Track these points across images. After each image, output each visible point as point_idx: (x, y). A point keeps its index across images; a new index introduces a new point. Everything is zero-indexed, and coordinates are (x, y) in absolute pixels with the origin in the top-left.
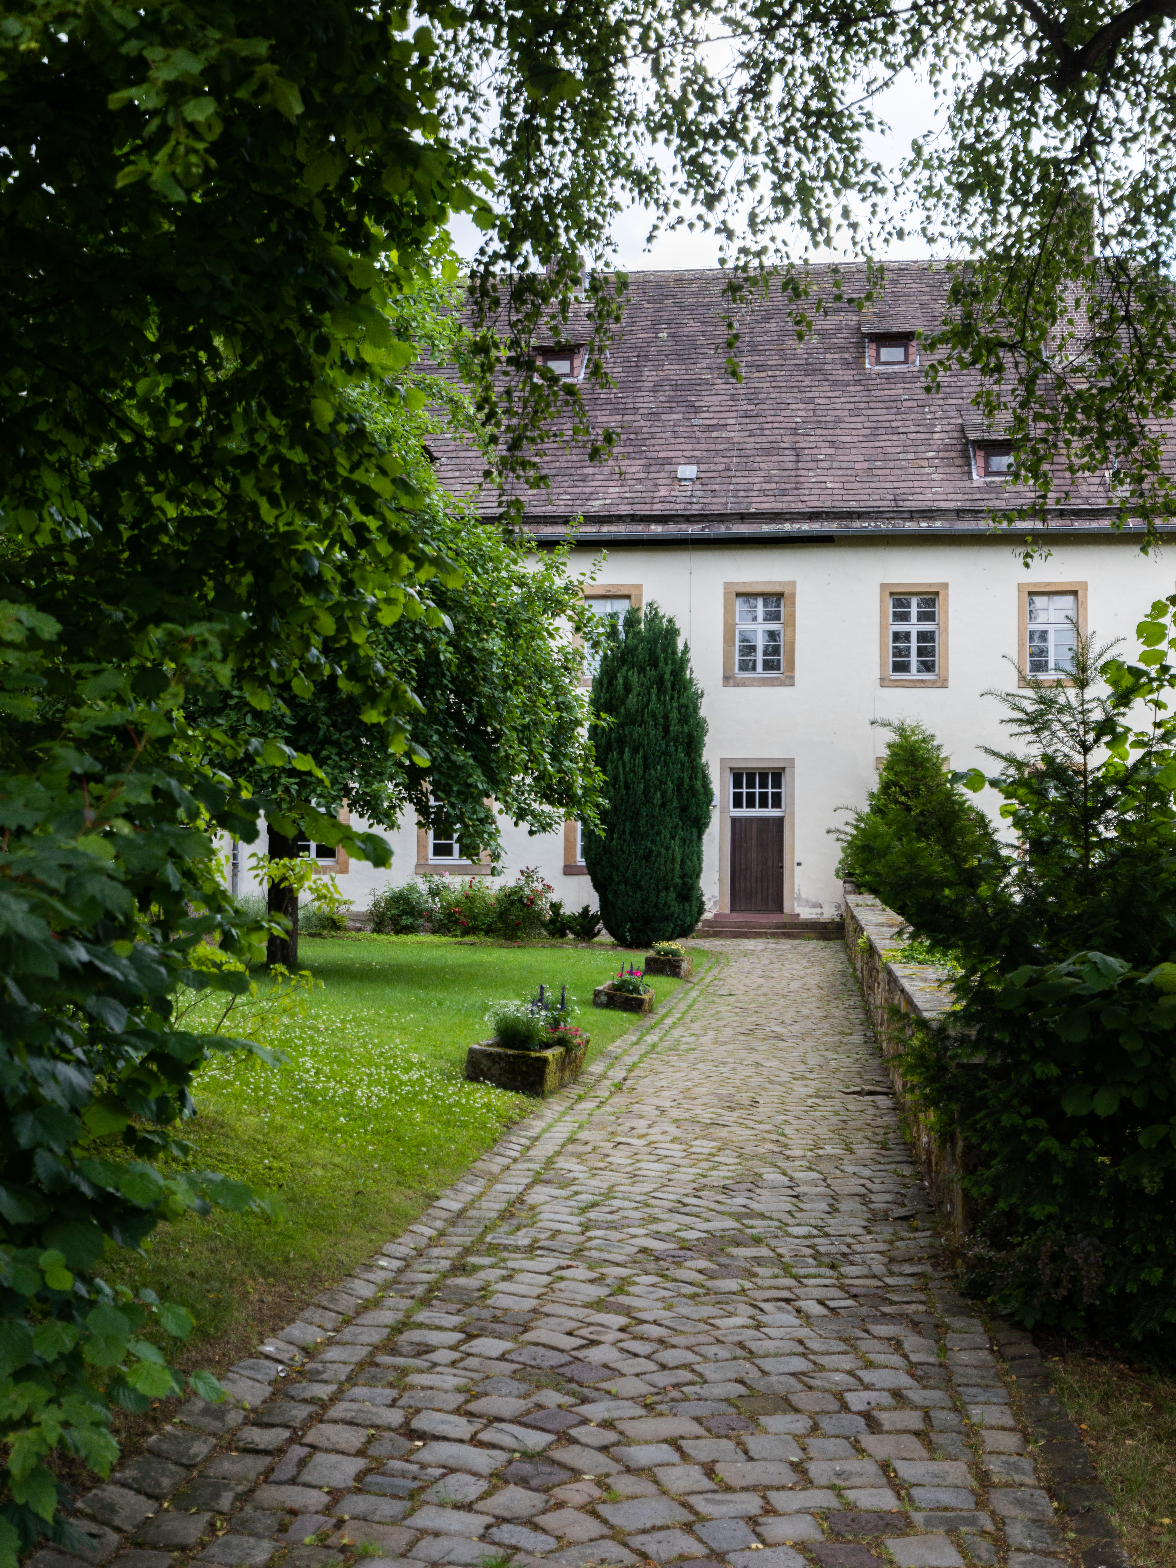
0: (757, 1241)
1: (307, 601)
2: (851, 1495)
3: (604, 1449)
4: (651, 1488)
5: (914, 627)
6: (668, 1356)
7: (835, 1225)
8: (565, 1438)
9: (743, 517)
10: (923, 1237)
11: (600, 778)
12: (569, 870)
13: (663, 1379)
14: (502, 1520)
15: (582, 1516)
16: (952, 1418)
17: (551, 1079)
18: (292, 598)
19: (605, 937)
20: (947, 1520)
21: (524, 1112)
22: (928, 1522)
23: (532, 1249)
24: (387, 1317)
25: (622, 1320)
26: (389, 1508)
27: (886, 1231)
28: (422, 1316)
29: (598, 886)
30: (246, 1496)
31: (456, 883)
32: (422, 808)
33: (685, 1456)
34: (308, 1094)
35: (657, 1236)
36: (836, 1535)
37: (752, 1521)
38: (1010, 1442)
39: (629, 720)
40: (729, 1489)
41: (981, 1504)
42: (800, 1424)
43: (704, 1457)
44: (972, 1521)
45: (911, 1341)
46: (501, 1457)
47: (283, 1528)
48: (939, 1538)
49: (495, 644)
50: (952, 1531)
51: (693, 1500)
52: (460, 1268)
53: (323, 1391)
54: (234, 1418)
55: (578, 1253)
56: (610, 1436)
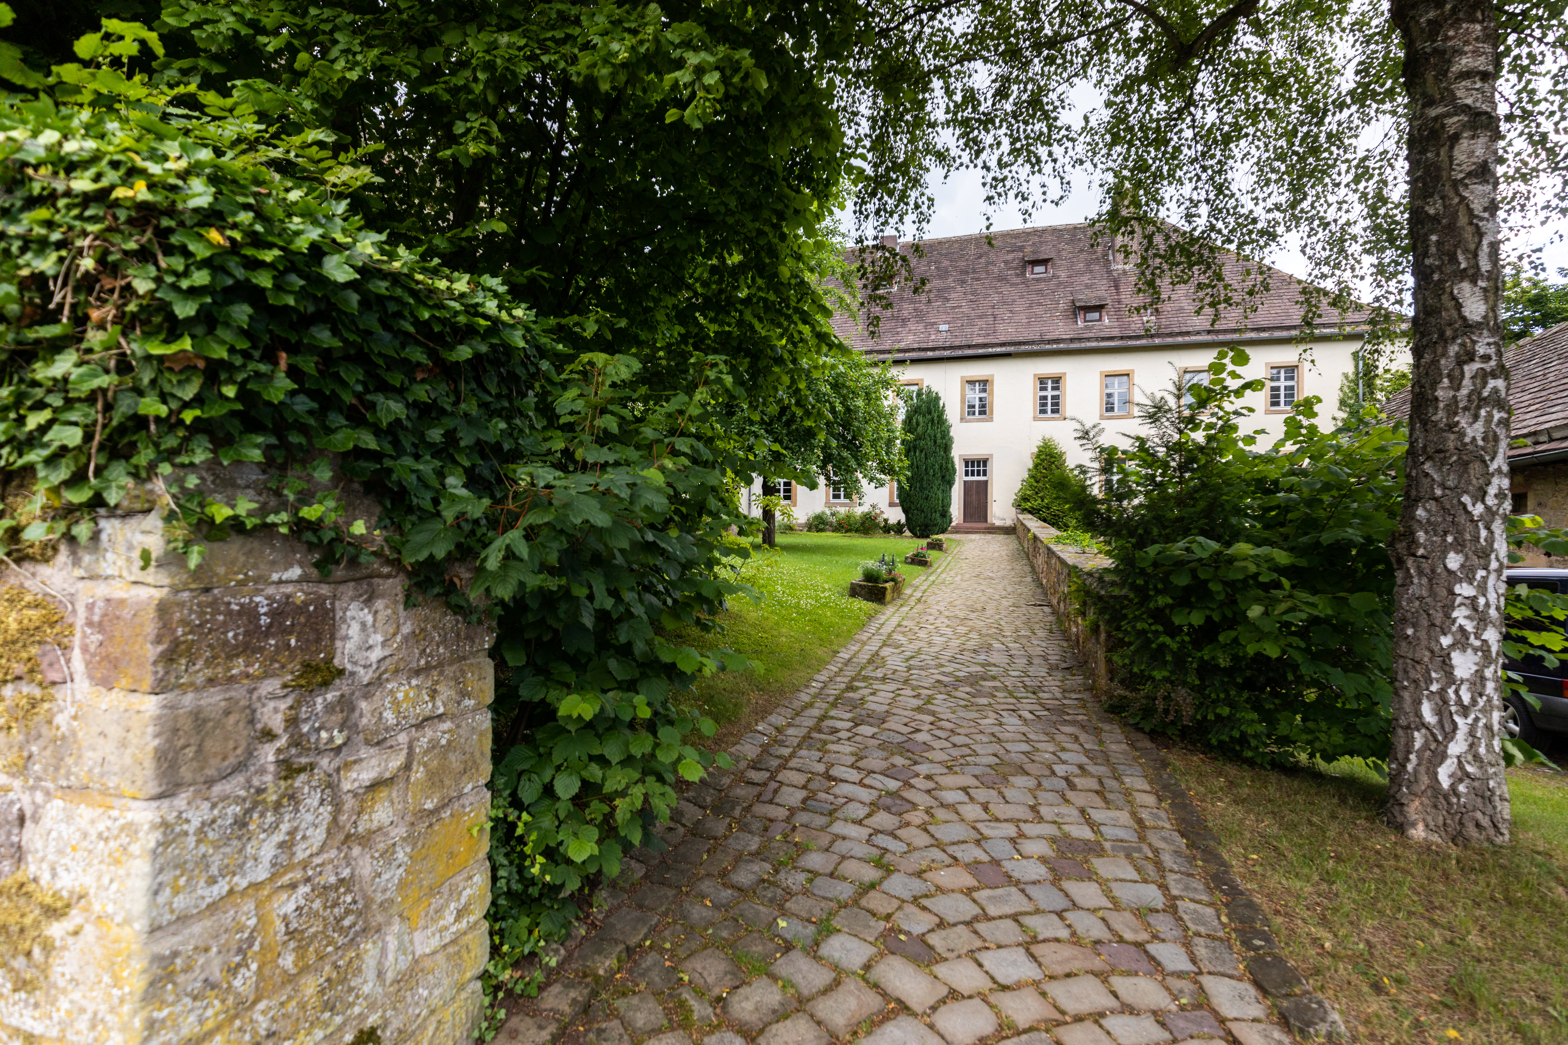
0: (994, 678)
1: (776, 369)
2: (1066, 828)
3: (928, 792)
4: (955, 817)
5: (1049, 393)
6: (956, 739)
7: (1032, 671)
8: (908, 785)
9: (969, 347)
10: (1079, 679)
11: (907, 463)
12: (892, 504)
13: (955, 752)
14: (877, 832)
15: (919, 832)
16: (1114, 784)
17: (888, 597)
18: (768, 368)
19: (908, 533)
20: (1124, 849)
21: (876, 612)
22: (1113, 848)
23: (884, 679)
24: (816, 712)
25: (931, 719)
26: (820, 820)
27: (1059, 675)
28: (833, 713)
29: (905, 511)
30: (748, 809)
31: (842, 511)
32: (828, 478)
33: (971, 799)
34: (779, 603)
35: (943, 674)
36: (1061, 854)
37: (1013, 840)
38: (1151, 800)
39: (919, 438)
40: (997, 820)
41: (1142, 839)
42: (1031, 783)
43: (982, 800)
44: (1139, 850)
45: (1083, 737)
46: (875, 793)
47: (766, 829)
48: (1123, 861)
49: (860, 403)
50: (1128, 856)
51: (979, 826)
52: (850, 688)
53: (786, 752)
54: (743, 765)
55: (906, 682)
56: (930, 785)
